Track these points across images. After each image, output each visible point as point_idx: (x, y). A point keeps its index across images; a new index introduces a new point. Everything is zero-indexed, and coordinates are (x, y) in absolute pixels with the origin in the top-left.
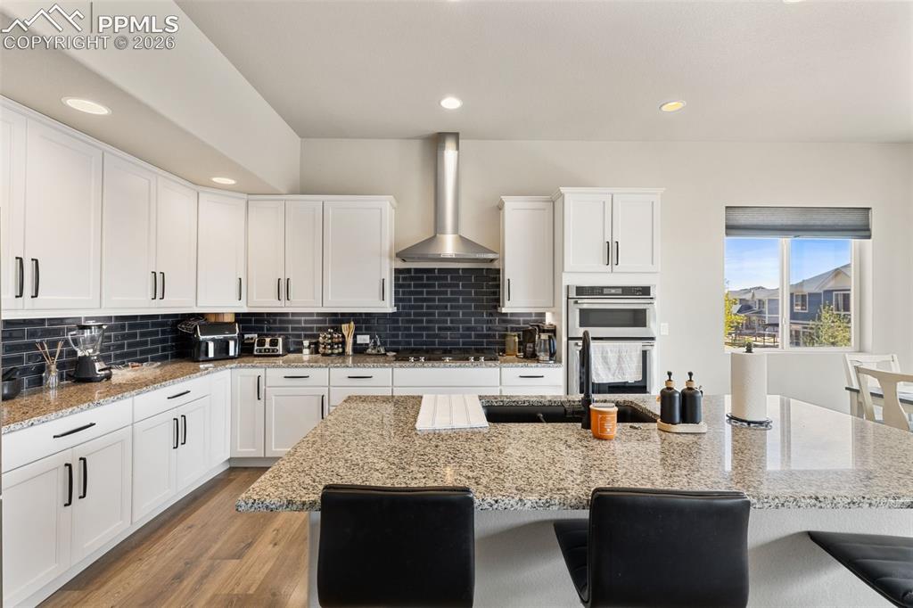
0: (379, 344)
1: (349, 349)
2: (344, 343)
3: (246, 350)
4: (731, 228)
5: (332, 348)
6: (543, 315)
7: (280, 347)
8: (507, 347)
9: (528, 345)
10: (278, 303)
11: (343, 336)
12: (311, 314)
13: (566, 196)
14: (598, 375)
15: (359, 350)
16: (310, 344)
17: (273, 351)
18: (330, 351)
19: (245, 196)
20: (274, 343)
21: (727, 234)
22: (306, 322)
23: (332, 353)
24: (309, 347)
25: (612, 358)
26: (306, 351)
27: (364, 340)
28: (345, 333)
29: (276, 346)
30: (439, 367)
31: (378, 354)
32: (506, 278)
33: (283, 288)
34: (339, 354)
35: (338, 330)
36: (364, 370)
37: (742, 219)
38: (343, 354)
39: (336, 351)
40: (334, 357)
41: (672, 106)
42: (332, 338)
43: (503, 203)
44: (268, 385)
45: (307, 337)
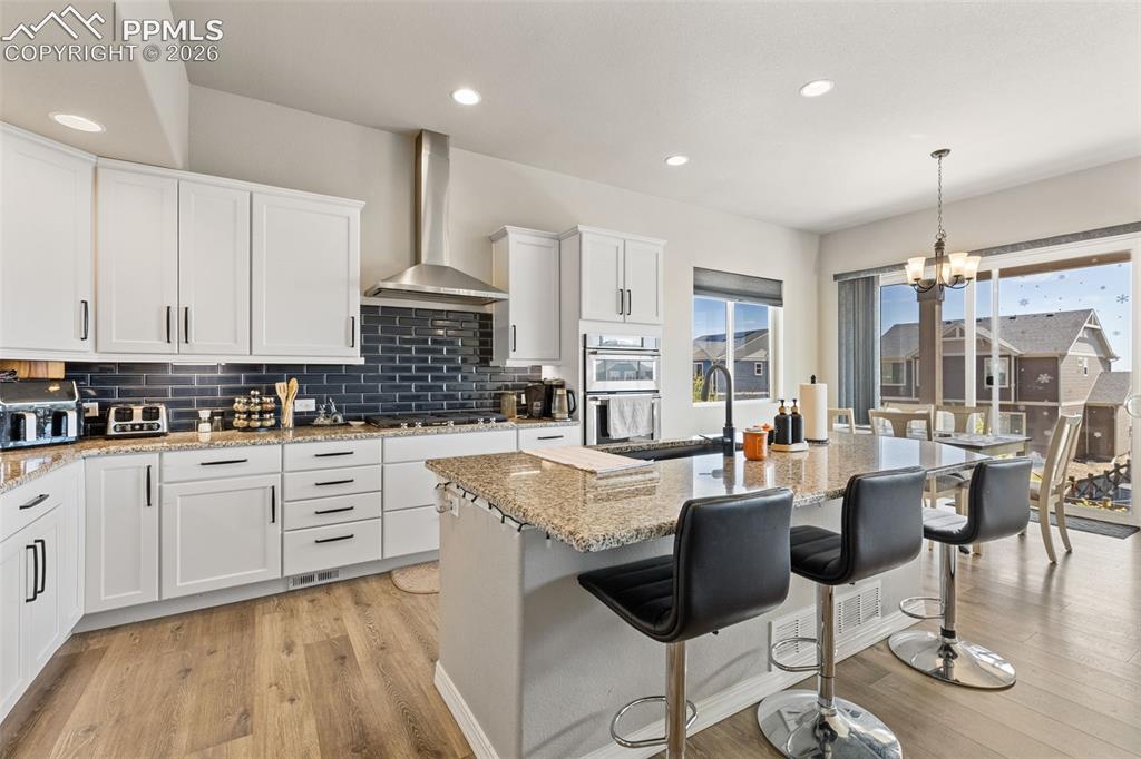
0: (334, 409)
1: (288, 420)
2: (278, 412)
3: (94, 430)
4: (698, 288)
5: (261, 419)
6: (539, 368)
7: (163, 421)
8: (503, 408)
9: (535, 403)
10: (167, 348)
11: (278, 401)
12: (213, 368)
13: (584, 235)
14: (616, 430)
15: (304, 422)
16: (213, 415)
17: (150, 428)
18: (258, 424)
19: (93, 159)
20: (151, 414)
21: (695, 293)
22: (201, 381)
23: (261, 427)
24: (211, 420)
25: (628, 411)
26: (204, 427)
27: (307, 406)
28: (282, 396)
29: (158, 418)
30: (446, 433)
31: (335, 425)
32: (511, 324)
33: (176, 323)
34: (271, 428)
35: (271, 392)
36: (343, 443)
37: (707, 281)
38: (277, 426)
39: (268, 423)
40: (262, 432)
41: (677, 161)
42: (260, 404)
43: (504, 234)
44: (165, 479)
45: (203, 404)
